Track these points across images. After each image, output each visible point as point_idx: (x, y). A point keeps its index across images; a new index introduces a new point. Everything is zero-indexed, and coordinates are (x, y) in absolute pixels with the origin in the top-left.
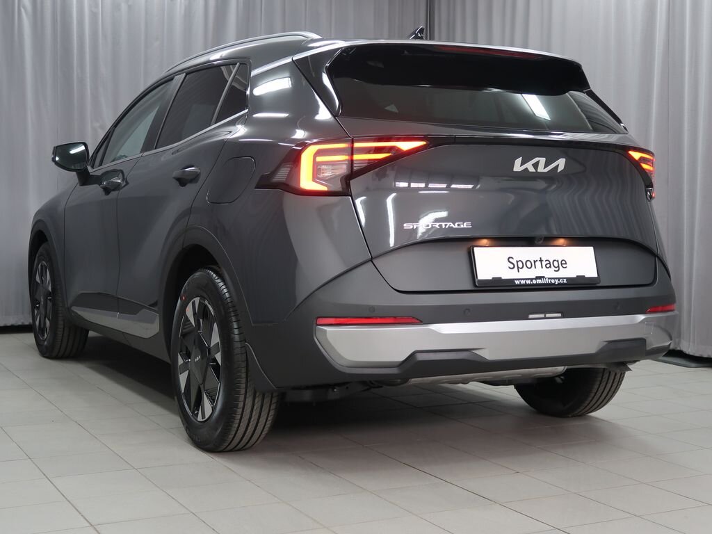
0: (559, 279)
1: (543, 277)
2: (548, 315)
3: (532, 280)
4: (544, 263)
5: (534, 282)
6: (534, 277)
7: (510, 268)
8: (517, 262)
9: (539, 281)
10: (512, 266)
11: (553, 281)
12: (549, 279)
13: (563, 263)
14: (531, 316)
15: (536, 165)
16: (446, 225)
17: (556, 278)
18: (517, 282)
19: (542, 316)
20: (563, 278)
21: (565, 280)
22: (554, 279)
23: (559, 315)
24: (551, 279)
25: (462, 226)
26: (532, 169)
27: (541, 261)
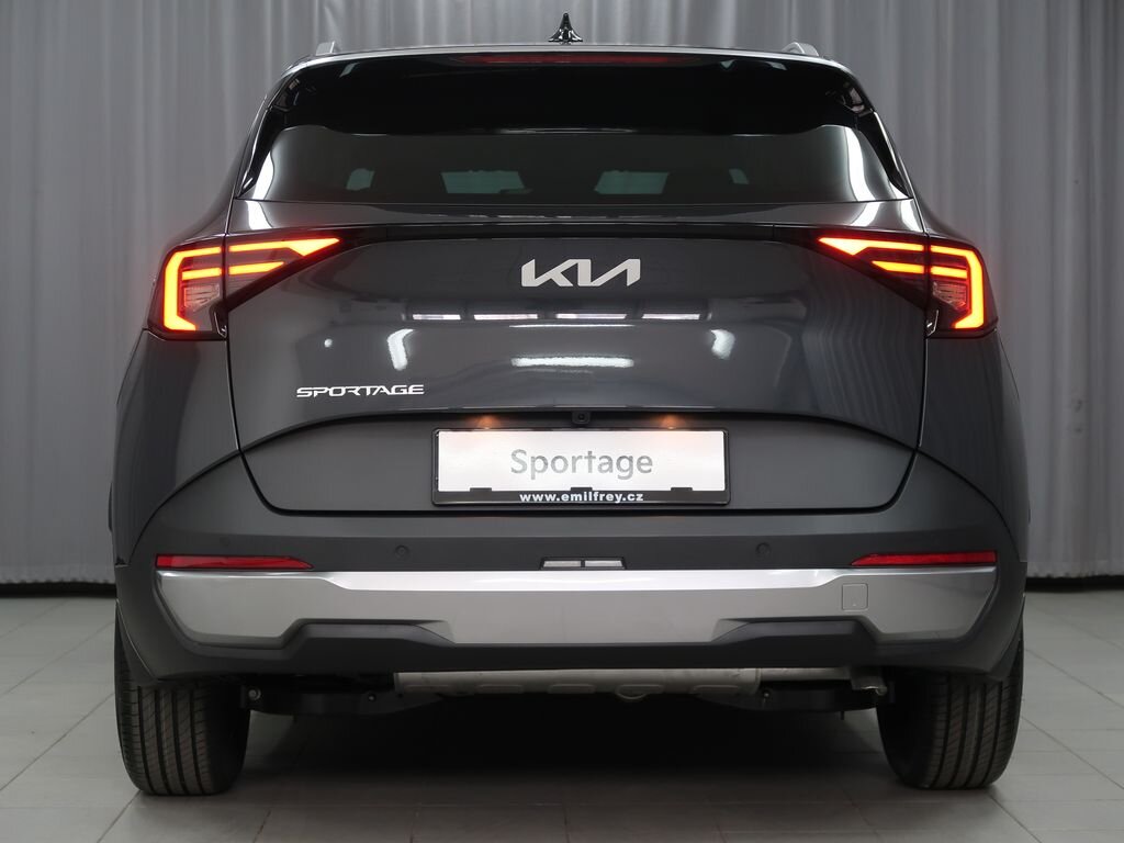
0: (625, 493)
1: (589, 489)
2: (588, 563)
3: (559, 494)
4: (596, 463)
5: (565, 498)
6: (569, 489)
7: (513, 470)
8: (534, 459)
9: (576, 497)
10: (518, 467)
11: (610, 498)
12: (600, 492)
13: (644, 463)
14: (547, 564)
15: (571, 274)
16: (373, 390)
17: (618, 492)
18: (525, 499)
19: (577, 563)
20: (635, 492)
21: (640, 496)
22: (613, 492)
23: (618, 563)
24: (606, 492)
25: (405, 392)
26: (564, 282)
27: (590, 456)
